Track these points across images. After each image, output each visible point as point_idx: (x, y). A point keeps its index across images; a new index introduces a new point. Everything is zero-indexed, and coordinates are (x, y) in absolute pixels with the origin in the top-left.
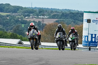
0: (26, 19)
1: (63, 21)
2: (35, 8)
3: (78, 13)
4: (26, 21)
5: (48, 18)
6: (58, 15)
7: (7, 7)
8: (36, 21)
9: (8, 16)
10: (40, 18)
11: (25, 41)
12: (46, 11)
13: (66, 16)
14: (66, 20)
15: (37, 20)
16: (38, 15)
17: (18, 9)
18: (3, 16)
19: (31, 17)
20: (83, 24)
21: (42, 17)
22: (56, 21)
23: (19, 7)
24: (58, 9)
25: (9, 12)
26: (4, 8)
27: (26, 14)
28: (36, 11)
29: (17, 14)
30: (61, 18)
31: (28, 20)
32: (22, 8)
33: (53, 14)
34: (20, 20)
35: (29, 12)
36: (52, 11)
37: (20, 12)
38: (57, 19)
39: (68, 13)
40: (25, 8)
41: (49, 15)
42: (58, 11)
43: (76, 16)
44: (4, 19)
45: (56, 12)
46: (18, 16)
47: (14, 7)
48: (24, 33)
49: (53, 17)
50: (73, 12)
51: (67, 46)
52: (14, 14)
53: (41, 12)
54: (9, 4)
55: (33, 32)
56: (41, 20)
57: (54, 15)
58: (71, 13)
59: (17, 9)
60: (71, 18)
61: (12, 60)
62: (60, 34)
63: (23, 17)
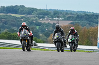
0: (41, 21)
1: (78, 22)
2: (50, 10)
3: (93, 15)
4: (41, 23)
5: (63, 20)
6: (73, 17)
7: (22, 9)
8: (50, 23)
9: (22, 18)
10: (55, 20)
11: (39, 43)
12: (61, 13)
13: (81, 18)
14: (81, 22)
15: (52, 22)
16: (52, 17)
17: (33, 11)
18: (18, 18)
19: (46, 19)
20: (98, 26)
21: (56, 19)
22: (71, 23)
23: (34, 9)
24: (73, 11)
25: (24, 14)
26: (18, 9)
27: (41, 16)
28: (50, 13)
29: (31, 16)
30: (76, 20)
31: (43, 22)
32: (36, 10)
33: (68, 15)
34: (34, 21)
35: (44, 13)
36: (67, 13)
37: (34, 14)
38: (72, 21)
39: (83, 15)
40: (40, 10)
41: (64, 17)
42: (73, 13)
43: (91, 17)
44: (18, 21)
45: (71, 14)
46: (32, 17)
47: (28, 8)
48: (38, 35)
49: (68, 19)
50: (88, 14)
51: (66, 47)
52: (28, 16)
53: (56, 14)
54: (23, 6)
55: (25, 32)
56: (55, 22)
57: (69, 17)
58: (86, 15)
59: (31, 11)
60: (86, 20)
61: (26, 61)
62: (58, 35)
63: (38, 19)
